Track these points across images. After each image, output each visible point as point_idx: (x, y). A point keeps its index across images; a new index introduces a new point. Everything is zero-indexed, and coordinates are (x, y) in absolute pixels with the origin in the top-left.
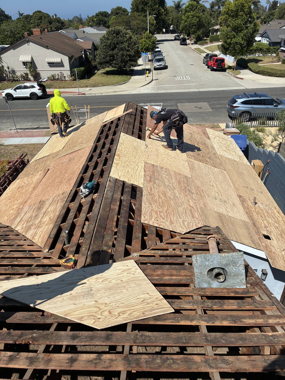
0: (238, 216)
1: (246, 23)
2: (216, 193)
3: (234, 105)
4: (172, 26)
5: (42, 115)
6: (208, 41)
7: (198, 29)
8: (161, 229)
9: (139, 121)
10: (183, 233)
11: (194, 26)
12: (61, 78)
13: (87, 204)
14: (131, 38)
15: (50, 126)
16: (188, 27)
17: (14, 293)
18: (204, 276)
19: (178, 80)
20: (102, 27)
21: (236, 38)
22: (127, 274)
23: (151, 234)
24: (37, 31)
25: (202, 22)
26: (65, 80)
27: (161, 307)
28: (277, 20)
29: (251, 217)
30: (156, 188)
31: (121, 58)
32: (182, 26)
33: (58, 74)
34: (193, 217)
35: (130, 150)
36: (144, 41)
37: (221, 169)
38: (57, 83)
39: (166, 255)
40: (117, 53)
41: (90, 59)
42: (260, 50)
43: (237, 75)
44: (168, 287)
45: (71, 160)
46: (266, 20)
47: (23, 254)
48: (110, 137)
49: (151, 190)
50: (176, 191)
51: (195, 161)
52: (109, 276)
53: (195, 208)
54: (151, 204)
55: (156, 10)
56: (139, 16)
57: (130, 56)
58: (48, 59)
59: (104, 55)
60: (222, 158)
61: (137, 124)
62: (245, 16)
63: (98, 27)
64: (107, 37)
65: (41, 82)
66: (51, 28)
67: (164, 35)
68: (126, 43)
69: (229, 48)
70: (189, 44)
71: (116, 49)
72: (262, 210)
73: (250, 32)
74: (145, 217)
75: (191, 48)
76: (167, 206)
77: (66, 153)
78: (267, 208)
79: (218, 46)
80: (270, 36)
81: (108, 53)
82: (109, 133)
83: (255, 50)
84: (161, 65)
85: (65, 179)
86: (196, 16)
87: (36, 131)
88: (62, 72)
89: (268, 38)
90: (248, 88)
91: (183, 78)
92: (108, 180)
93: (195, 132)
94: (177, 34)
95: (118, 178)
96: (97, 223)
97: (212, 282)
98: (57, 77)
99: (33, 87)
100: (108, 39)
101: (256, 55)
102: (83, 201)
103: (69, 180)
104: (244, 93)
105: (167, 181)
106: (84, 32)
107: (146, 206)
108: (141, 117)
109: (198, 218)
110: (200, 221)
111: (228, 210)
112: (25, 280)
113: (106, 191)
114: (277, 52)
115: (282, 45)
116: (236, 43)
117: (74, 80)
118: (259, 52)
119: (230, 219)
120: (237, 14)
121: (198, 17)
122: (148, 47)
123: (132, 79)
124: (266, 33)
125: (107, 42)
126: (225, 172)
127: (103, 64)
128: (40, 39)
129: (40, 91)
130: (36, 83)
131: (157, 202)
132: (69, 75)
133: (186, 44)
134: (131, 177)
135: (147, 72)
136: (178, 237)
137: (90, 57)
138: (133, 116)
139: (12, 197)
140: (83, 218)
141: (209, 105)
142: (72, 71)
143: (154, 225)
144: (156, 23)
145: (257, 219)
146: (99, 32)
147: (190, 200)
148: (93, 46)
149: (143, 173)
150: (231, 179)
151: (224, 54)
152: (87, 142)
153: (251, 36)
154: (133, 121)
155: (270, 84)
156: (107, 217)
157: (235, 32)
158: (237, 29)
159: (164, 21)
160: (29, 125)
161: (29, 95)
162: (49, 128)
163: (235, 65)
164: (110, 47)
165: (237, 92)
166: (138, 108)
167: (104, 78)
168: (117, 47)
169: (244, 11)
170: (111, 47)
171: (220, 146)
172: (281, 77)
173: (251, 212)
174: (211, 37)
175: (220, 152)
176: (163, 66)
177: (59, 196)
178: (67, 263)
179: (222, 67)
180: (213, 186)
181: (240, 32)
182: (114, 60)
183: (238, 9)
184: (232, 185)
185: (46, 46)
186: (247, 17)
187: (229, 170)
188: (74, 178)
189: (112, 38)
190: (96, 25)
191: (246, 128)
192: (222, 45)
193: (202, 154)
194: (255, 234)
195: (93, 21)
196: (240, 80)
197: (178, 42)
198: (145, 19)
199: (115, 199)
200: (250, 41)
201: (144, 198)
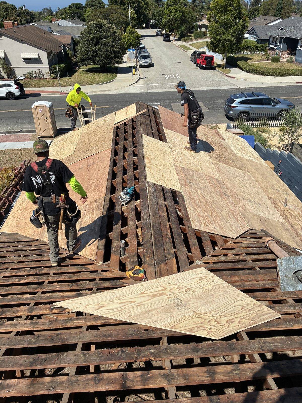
0: (276, 219)
1: (235, 19)
2: (249, 196)
3: (232, 105)
4: (152, 21)
5: (24, 117)
6: (193, 38)
7: (182, 24)
8: (213, 235)
9: (155, 122)
10: (235, 238)
11: (177, 21)
12: (39, 75)
13: (132, 211)
14: (115, 32)
15: (36, 129)
16: (171, 22)
17: (100, 310)
18: (289, 279)
19: (168, 78)
20: (76, 20)
21: (225, 34)
22: (206, 281)
23: (206, 240)
24: (9, 24)
25: (186, 17)
26: (44, 78)
27: (265, 313)
28: (262, 16)
29: (286, 219)
30: (194, 191)
31: (106, 55)
32: (165, 21)
33: (36, 72)
34: (237, 221)
35: (157, 153)
36: (127, 37)
37: (245, 170)
38: (34, 81)
39: (231, 260)
40: (101, 48)
41: (70, 55)
42: (248, 48)
43: (227, 73)
44: (256, 293)
45: (90, 165)
46: (251, 16)
47: (77, 268)
48: (130, 139)
49: (190, 194)
50: (213, 194)
51: (219, 163)
52: (189, 285)
53: (235, 211)
54: (195, 209)
55: (136, 3)
56: (118, 8)
57: (114, 52)
58: (24, 55)
59: (86, 50)
60: (242, 160)
61: (154, 124)
62: (234, 11)
63: (73, 19)
64: (89, 31)
65: (18, 80)
66: (21, 21)
67: (144, 30)
68: (110, 38)
69: (218, 45)
70: (173, 40)
71: (99, 44)
72: (293, 211)
73: (240, 28)
74: (194, 223)
75: (175, 44)
76: (211, 211)
77: (80, 158)
78: (297, 209)
79: (207, 42)
80: (258, 33)
81: (90, 48)
82: (127, 135)
83: (244, 48)
84: (147, 62)
85: (91, 186)
86: (179, 11)
87: (19, 135)
88: (40, 69)
89: (256, 35)
90: (241, 87)
91: (173, 77)
92: (147, 185)
93: (210, 133)
94: (158, 30)
95: (156, 183)
96: (152, 231)
97: (297, 285)
98: (34, 75)
99: (9, 85)
100: (90, 34)
101: (244, 53)
102: (124, 208)
103: (97, 186)
104: (241, 93)
105: (202, 184)
106: (59, 25)
107: (192, 211)
108: (156, 118)
109: (242, 221)
110: (245, 224)
111: (264, 212)
112: (101, 296)
113: (149, 196)
114: (265, 50)
115: (270, 43)
116: (226, 40)
117: (54, 78)
118: (247, 50)
119: (270, 221)
120: (226, 9)
121: (181, 11)
122: (131, 43)
123: (118, 78)
124: (253, 29)
125: (89, 37)
126: (249, 174)
127: (84, 61)
128: (14, 32)
129: (18, 90)
130: (13, 82)
131: (200, 206)
132: (48, 72)
133: (169, 41)
134: (168, 181)
135: (134, 70)
136: (230, 242)
137: (70, 53)
138: (148, 116)
139: (30, 207)
140: (132, 226)
141: (205, 105)
142: (51, 68)
143: (206, 231)
144: (137, 17)
145: (292, 220)
146: (74, 25)
147: (229, 204)
148: (72, 40)
149: (176, 177)
150: (257, 181)
151: (213, 51)
152: (103, 145)
153: (241, 32)
154: (149, 122)
155: (263, 83)
156: (159, 224)
157: (225, 28)
158: (226, 25)
159: (145, 15)
160: (10, 128)
161: (4, 95)
162: (35, 131)
163: (225, 64)
164: (92, 42)
165: (231, 91)
166: (149, 108)
167: (87, 76)
168: (100, 42)
169: (233, 6)
170: (94, 42)
171: (236, 148)
172: (272, 76)
173: (285, 213)
174: (195, 33)
175: (238, 153)
176: (150, 63)
177: (91, 204)
178: (137, 275)
179: (211, 65)
180: (243, 188)
181: (229, 29)
182: (97, 57)
183: (227, 4)
184: (260, 187)
185: (21, 40)
186: (236, 12)
187: (252, 172)
188: (102, 184)
189: (94, 31)
190: (70, 18)
191: (248, 128)
192: (212, 42)
193: (223, 156)
194: (296, 236)
195: (66, 12)
196: (231, 78)
197: (161, 38)
198: (124, 12)
199: (160, 205)
200: (239, 38)
201: (187, 203)
